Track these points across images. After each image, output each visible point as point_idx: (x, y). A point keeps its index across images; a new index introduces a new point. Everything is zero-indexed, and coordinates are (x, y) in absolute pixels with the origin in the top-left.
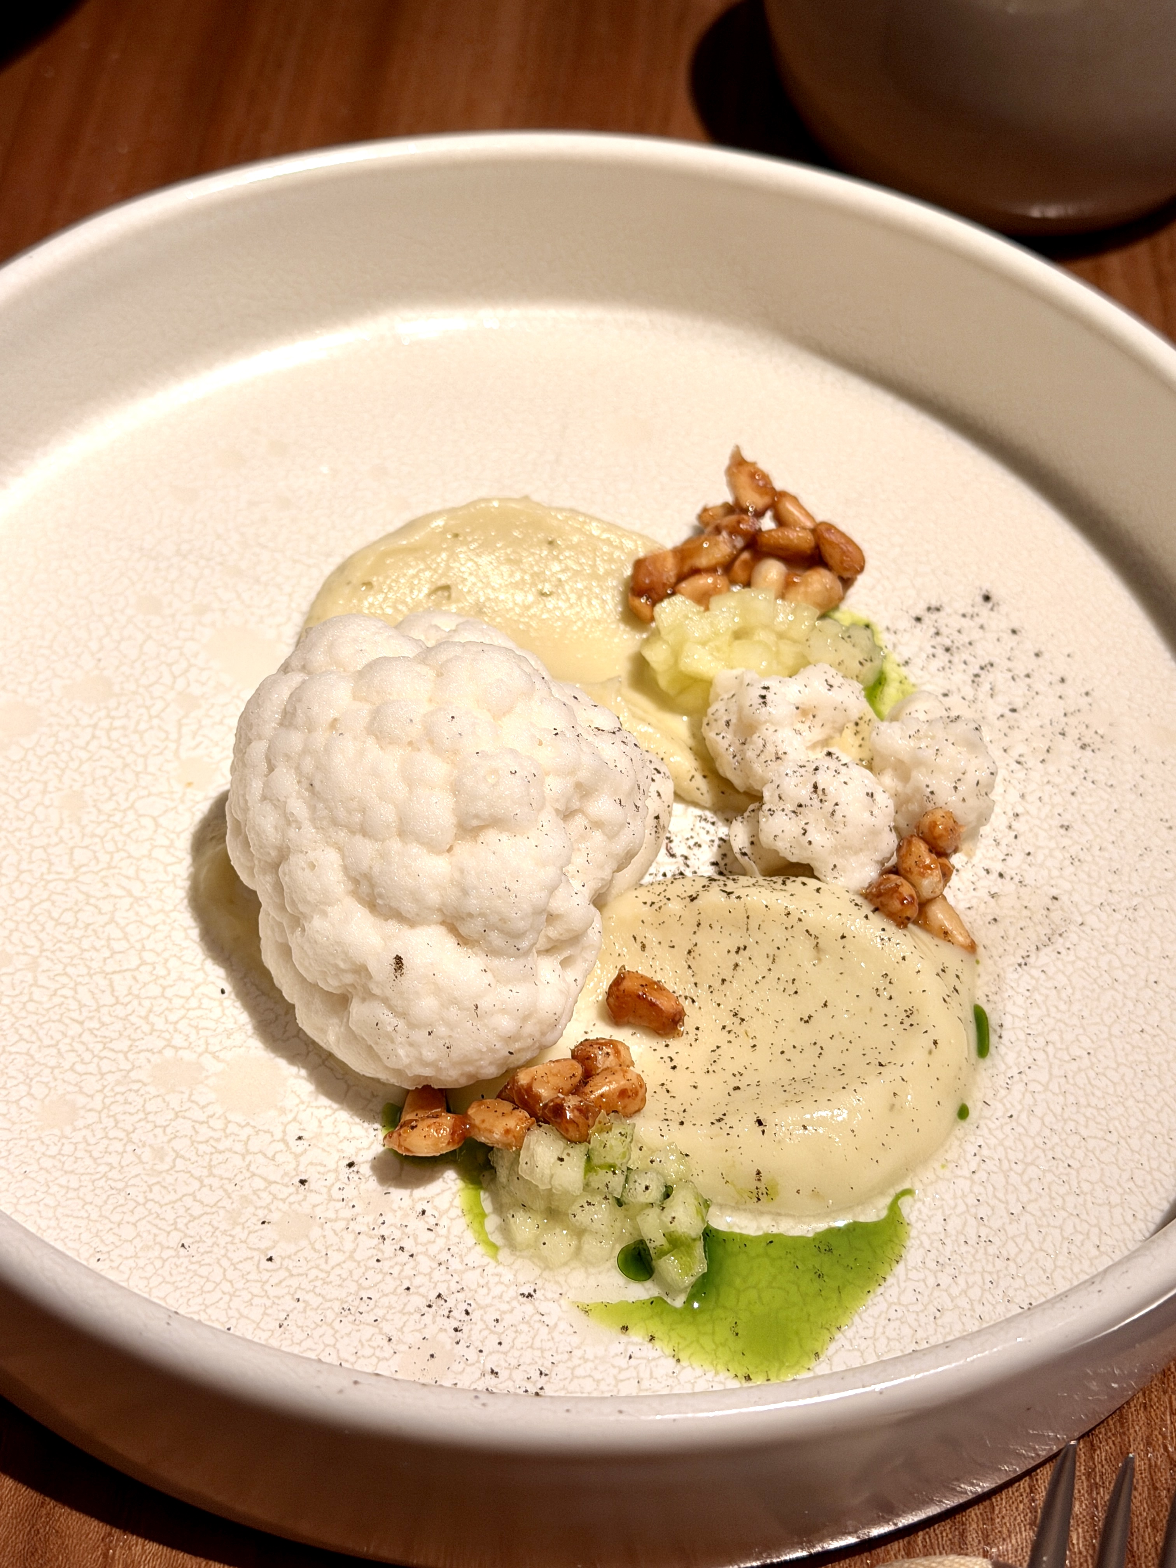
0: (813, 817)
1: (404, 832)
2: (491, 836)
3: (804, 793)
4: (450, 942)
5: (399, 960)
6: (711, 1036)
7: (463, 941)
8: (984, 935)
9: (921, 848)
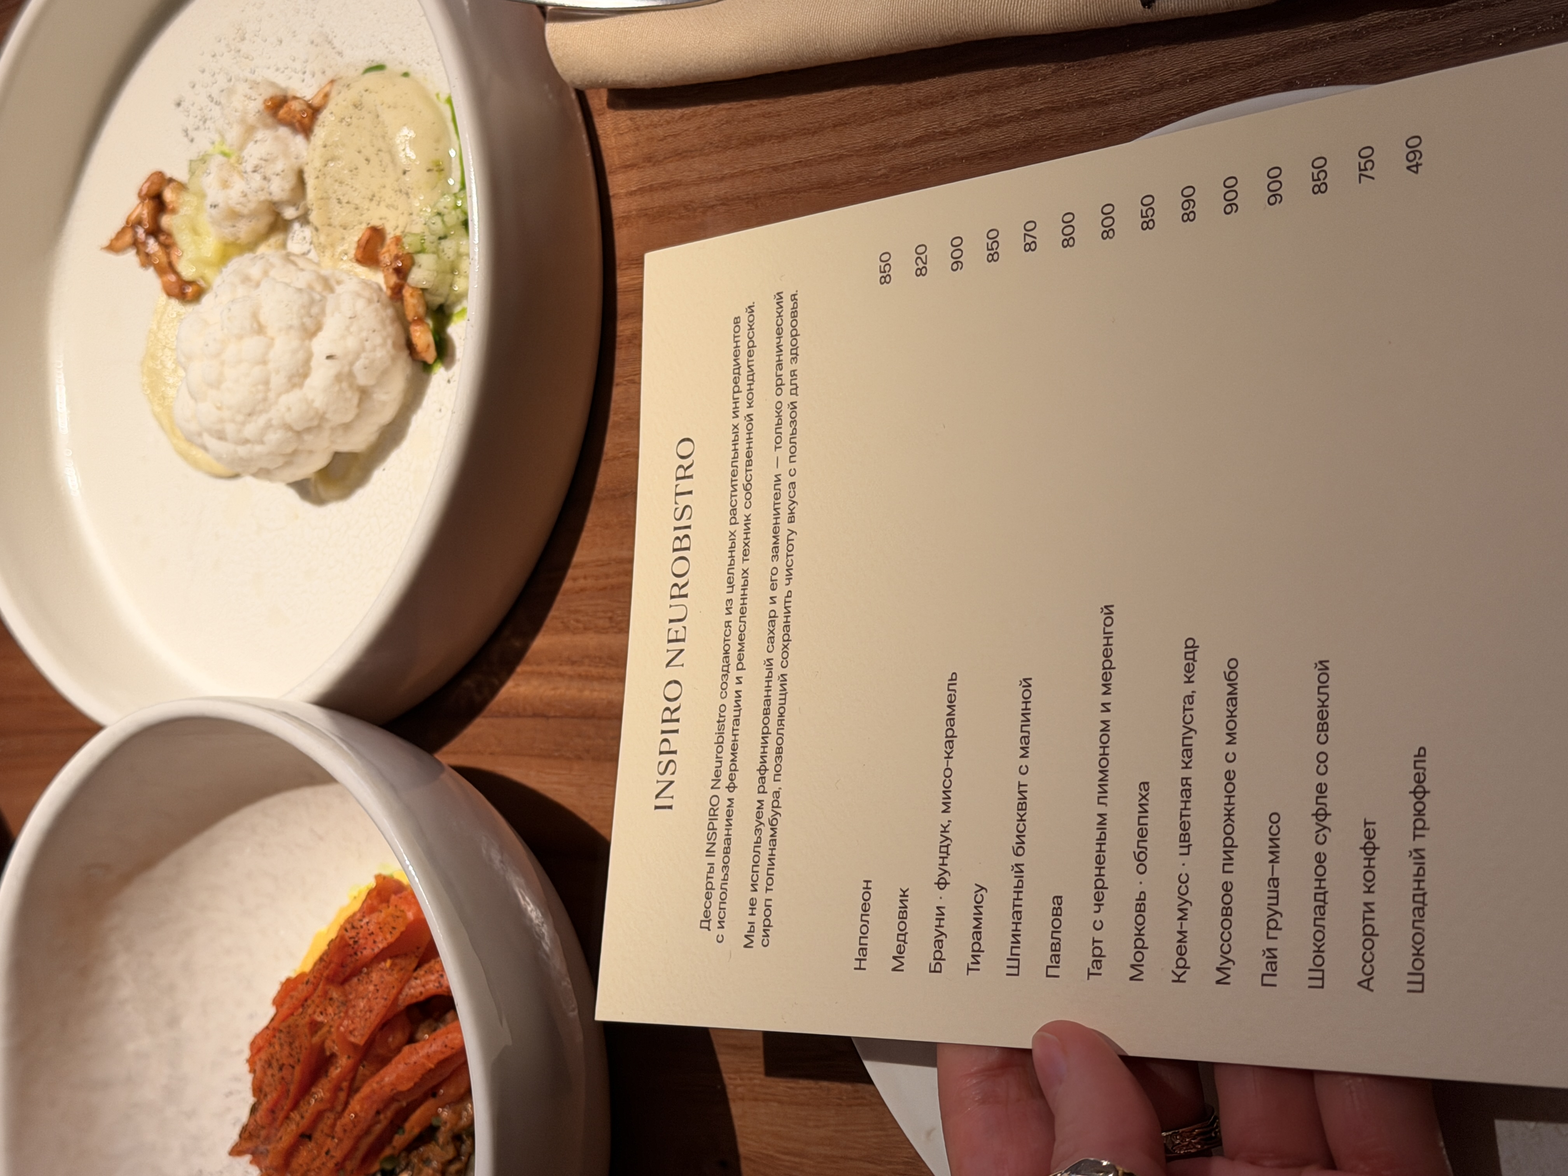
0: (269, 171)
1: (264, 362)
2: (262, 319)
3: (258, 177)
4: (321, 335)
5: (329, 357)
6: (383, 211)
7: (319, 328)
8: (330, 75)
9: (282, 112)
